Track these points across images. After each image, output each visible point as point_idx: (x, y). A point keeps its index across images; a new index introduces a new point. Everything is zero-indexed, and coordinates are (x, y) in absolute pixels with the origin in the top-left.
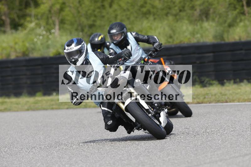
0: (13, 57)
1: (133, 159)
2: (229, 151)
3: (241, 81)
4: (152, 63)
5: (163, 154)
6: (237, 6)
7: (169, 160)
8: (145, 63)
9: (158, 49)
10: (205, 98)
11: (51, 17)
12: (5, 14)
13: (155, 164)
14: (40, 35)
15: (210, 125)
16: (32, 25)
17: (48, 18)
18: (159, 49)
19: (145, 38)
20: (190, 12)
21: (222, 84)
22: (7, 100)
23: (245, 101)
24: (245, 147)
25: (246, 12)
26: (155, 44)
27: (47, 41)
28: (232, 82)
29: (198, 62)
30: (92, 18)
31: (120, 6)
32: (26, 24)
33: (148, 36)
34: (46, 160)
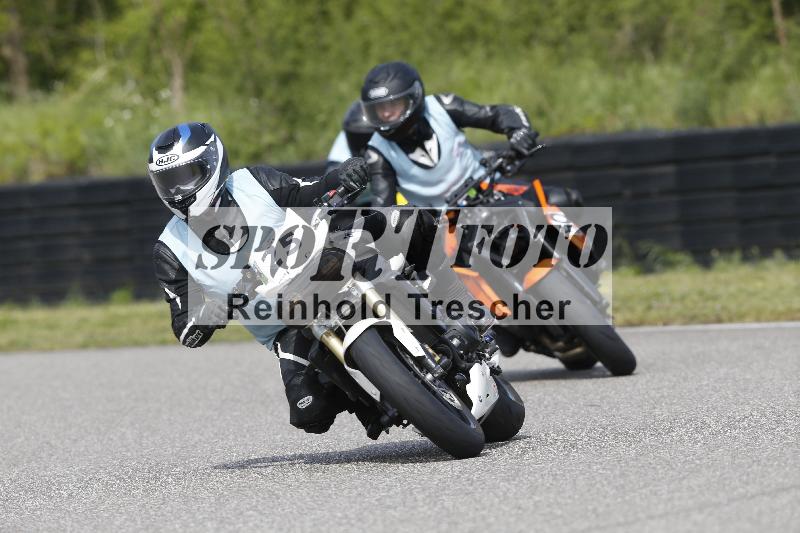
0: (37, 176)
1: (421, 504)
2: (725, 479)
3: (766, 252)
4: (503, 198)
5: (516, 485)
6: (753, 15)
7: (536, 504)
8: (481, 196)
9: (526, 152)
10: (649, 308)
11: (159, 51)
12: (11, 41)
13: (492, 520)
14: (123, 107)
15: (666, 394)
16: (98, 75)
17: (148, 54)
18: (528, 149)
19: (483, 112)
20: (601, 33)
21: (705, 262)
22: (19, 315)
23: (777, 316)
24: (779, 465)
25: (781, 33)
26: (515, 135)
27: (147, 127)
28: (737, 256)
29: (627, 192)
30: (291, 54)
31: (377, 13)
32: (79, 71)
33: (493, 108)
34: (144, 506)
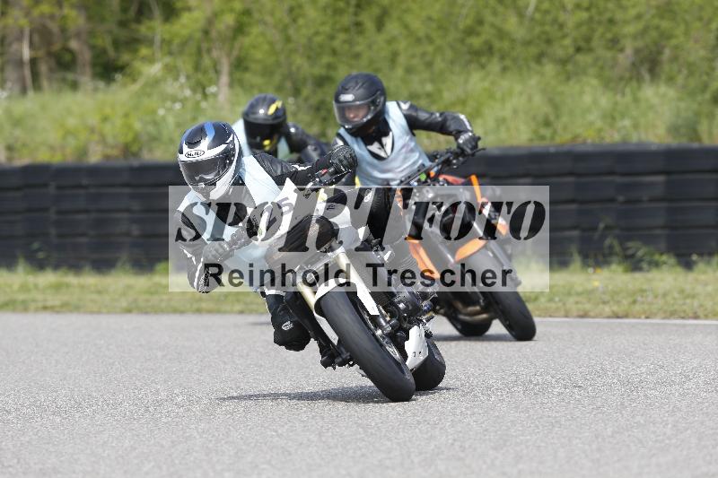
0: (94, 158)
1: (417, 466)
2: (691, 458)
5: (504, 455)
10: (634, 302)
11: (209, 51)
12: (78, 35)
14: (174, 99)
16: (155, 69)
17: (199, 52)
18: (471, 149)
19: (434, 117)
20: (605, 54)
22: (71, 279)
26: (462, 137)
27: (194, 118)
28: (715, 260)
29: (621, 198)
30: (326, 59)
31: (406, 27)
32: (137, 64)
34: (170, 455)
